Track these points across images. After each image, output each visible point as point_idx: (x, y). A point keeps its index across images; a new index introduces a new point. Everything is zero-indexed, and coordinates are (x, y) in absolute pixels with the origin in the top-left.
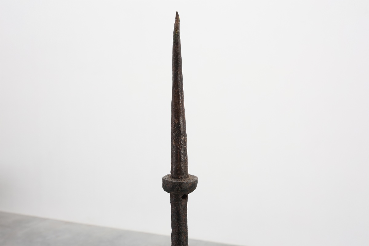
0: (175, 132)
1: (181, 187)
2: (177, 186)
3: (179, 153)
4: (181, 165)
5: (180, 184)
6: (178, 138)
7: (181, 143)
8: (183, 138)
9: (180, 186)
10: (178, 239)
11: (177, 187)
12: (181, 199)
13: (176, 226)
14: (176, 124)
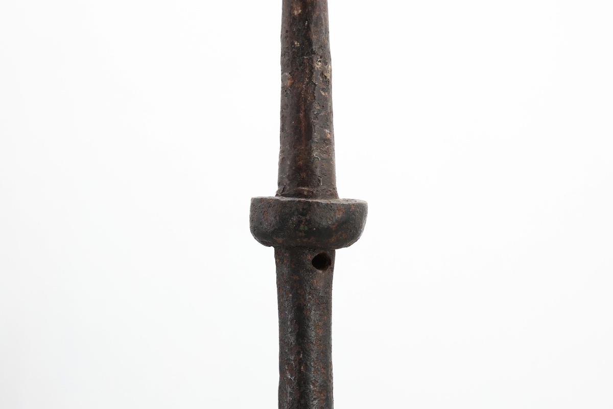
0: (293, 43)
1: (308, 217)
2: (296, 213)
3: (305, 111)
4: (309, 152)
5: (305, 207)
6: (301, 64)
7: (310, 78)
8: (318, 65)
9: (304, 215)
10: (299, 402)
11: (294, 219)
12: (311, 266)
13: (292, 358)
14: (294, 18)
